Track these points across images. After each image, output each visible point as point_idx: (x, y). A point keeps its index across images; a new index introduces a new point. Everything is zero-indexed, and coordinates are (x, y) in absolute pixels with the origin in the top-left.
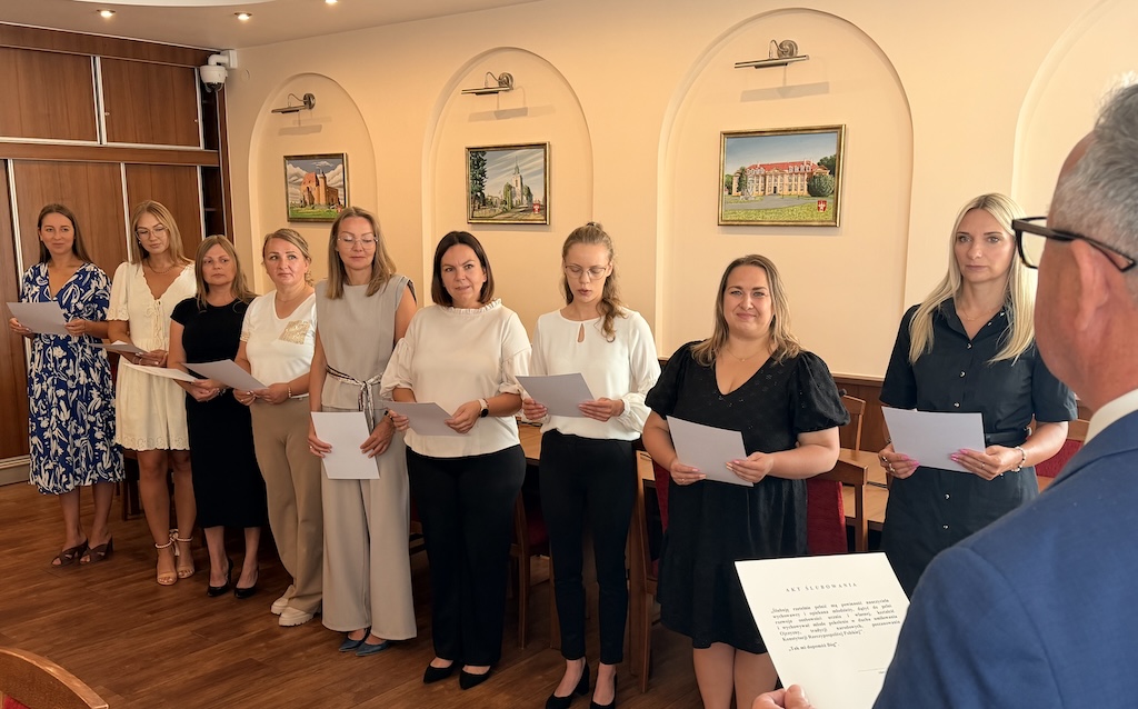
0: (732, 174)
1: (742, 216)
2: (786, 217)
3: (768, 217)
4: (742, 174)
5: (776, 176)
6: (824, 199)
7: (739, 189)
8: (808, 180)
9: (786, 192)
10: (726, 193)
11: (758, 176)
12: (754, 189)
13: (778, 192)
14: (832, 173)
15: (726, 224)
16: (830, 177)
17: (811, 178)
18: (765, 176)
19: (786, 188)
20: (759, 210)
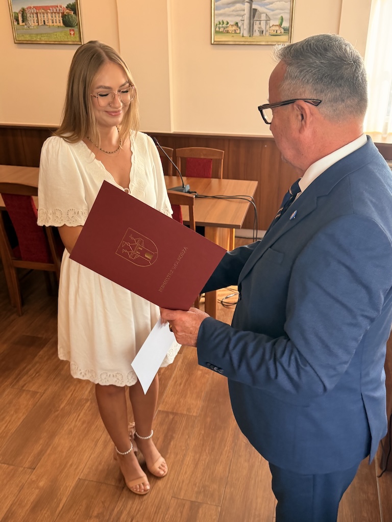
0: (17, 11)
1: (28, 38)
2: (53, 39)
3: (43, 38)
4: (23, 11)
5: (43, 13)
6: (73, 28)
7: (23, 21)
8: (62, 17)
9: (51, 24)
10: (16, 23)
11: (33, 14)
12: (32, 22)
13: (46, 23)
14: (75, 13)
15: (20, 43)
16: (74, 16)
17: (64, 16)
18: (37, 13)
19: (51, 21)
20: (37, 34)
